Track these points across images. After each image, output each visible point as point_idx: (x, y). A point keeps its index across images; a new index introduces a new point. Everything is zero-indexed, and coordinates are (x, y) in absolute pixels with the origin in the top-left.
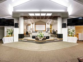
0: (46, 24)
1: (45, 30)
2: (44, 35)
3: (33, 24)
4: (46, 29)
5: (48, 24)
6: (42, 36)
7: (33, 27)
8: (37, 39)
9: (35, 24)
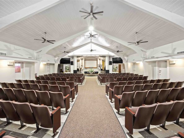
0: (97, 60)
1: (96, 67)
2: (94, 71)
3: (82, 59)
4: (98, 66)
5: (100, 59)
6: (92, 71)
7: (82, 63)
8: (89, 73)
9: (85, 60)
